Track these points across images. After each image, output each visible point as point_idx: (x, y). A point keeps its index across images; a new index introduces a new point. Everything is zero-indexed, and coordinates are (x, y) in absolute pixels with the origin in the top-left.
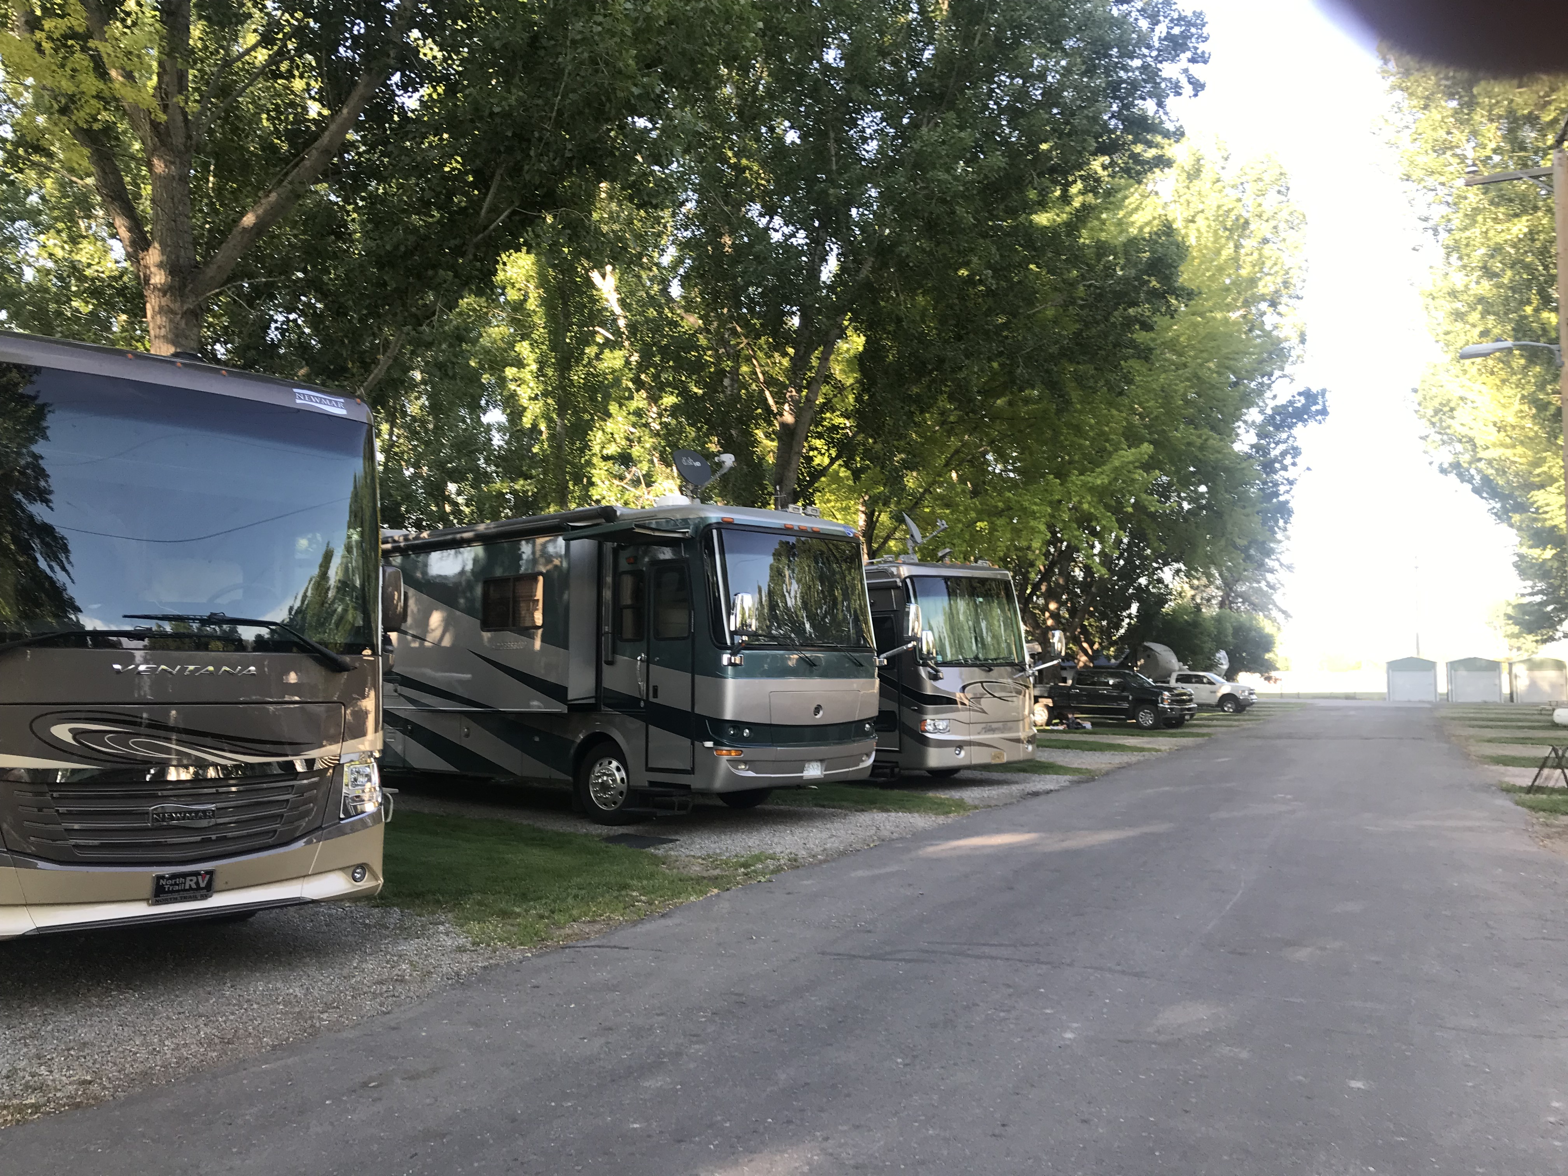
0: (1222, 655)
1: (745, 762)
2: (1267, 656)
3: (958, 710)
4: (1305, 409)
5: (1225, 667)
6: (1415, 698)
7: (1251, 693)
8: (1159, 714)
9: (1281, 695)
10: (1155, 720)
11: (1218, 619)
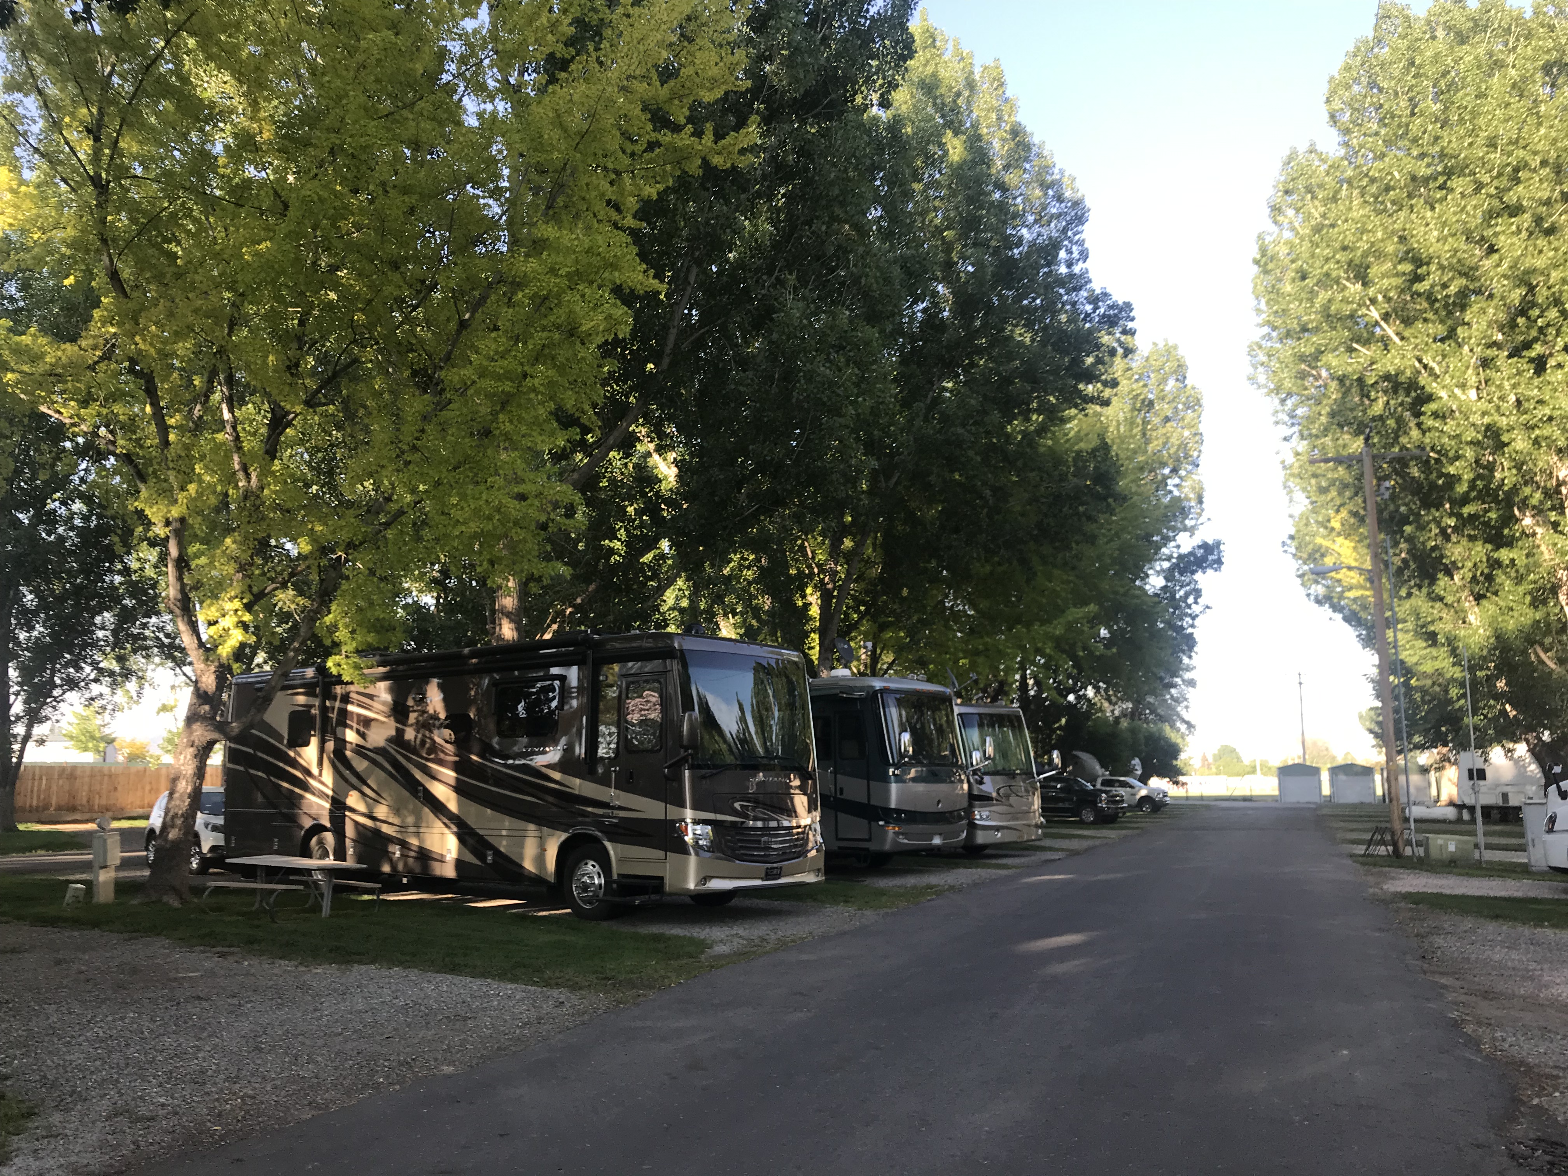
0: (1136, 762)
1: (902, 834)
2: (1174, 762)
3: (993, 805)
4: (1204, 559)
5: (1139, 772)
6: (1303, 800)
7: (1165, 795)
8: (1098, 812)
9: (1187, 798)
10: (1095, 817)
11: (1133, 731)
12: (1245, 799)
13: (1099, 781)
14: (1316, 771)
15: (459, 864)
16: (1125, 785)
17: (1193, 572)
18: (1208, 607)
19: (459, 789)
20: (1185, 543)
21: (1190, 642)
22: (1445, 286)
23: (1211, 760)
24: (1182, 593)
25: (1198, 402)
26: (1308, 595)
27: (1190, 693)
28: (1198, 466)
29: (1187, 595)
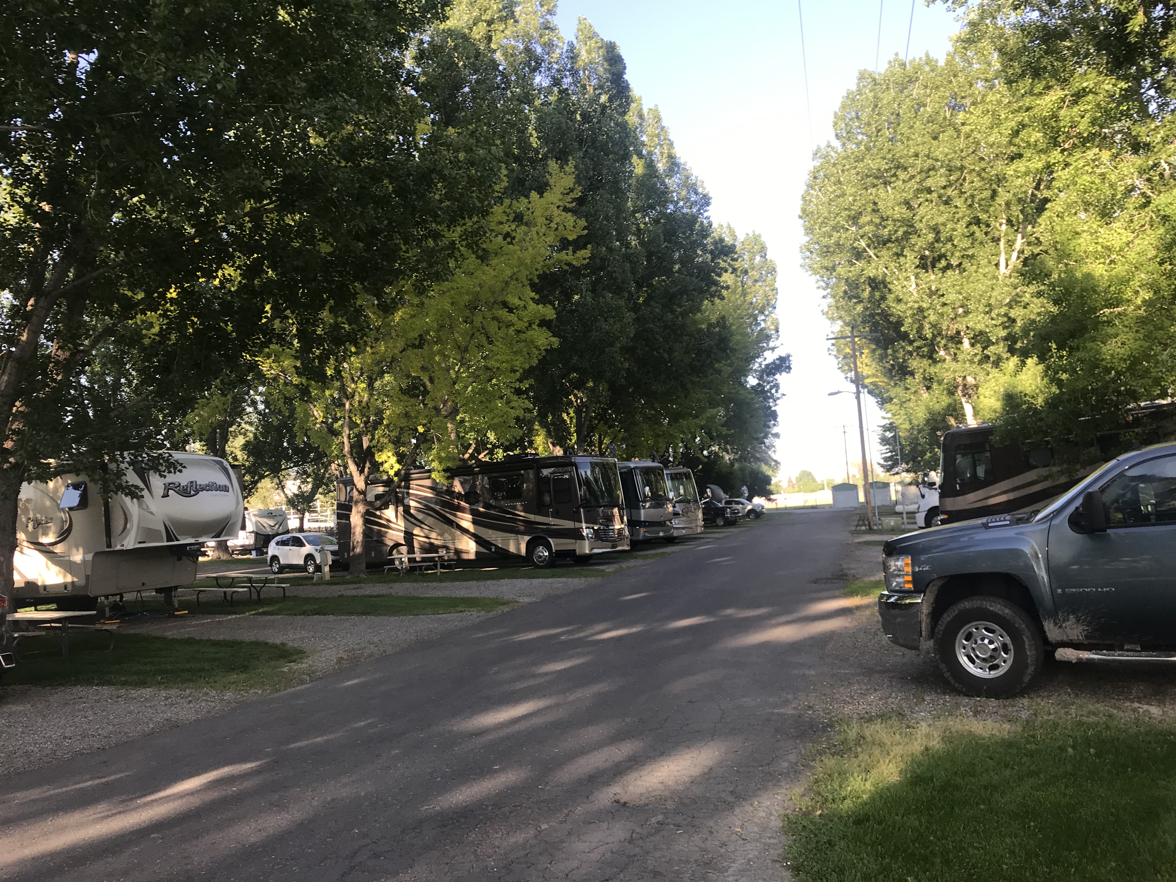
1: (647, 532)
3: (681, 517)
4: (781, 366)
6: (848, 506)
7: (763, 507)
8: (726, 520)
9: (777, 509)
10: (724, 522)
11: (742, 470)
12: (813, 507)
13: (723, 502)
14: (854, 487)
15: (477, 553)
16: (738, 503)
17: (774, 374)
18: (784, 395)
19: (474, 522)
20: (769, 357)
21: (774, 415)
22: (896, 231)
23: (794, 481)
24: (768, 387)
25: (774, 270)
26: (846, 378)
27: (777, 442)
28: (775, 308)
29: (771, 389)
